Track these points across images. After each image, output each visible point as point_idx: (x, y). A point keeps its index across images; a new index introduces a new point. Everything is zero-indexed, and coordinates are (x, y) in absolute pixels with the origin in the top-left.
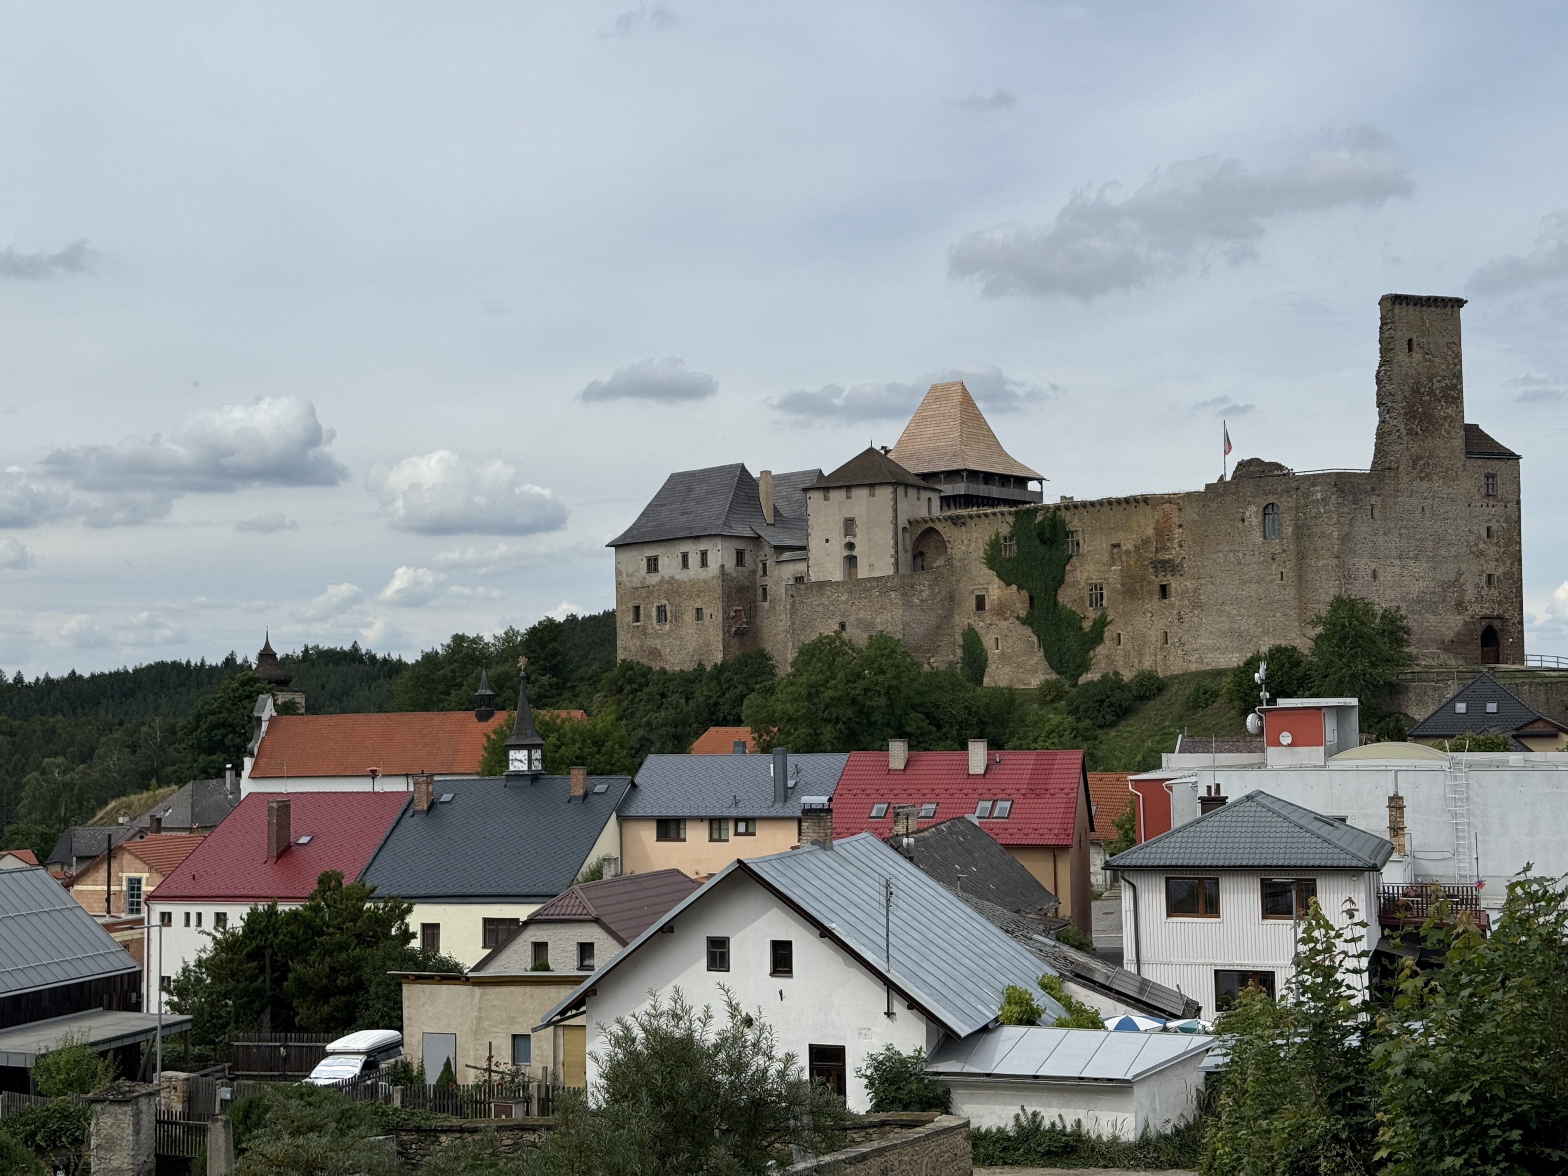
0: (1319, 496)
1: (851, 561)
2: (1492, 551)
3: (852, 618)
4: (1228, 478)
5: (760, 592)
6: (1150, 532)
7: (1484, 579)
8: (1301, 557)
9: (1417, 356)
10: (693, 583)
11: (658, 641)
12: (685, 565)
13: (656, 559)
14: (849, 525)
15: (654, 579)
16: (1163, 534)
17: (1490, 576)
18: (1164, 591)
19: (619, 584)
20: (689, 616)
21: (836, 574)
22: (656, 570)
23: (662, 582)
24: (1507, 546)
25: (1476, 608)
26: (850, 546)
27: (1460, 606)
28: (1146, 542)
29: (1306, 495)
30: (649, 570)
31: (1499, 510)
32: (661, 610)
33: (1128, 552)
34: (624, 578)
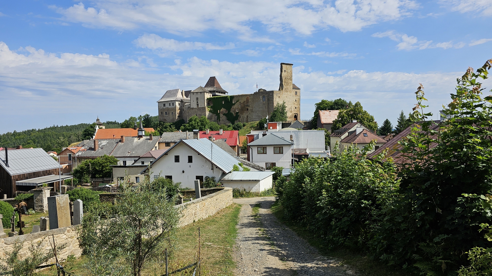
0: (271, 94)
1: (198, 105)
2: (296, 103)
3: (198, 114)
4: (257, 92)
5: (182, 110)
6: (245, 100)
7: (295, 108)
8: (268, 104)
9: (286, 73)
10: (171, 108)
11: (166, 118)
12: (170, 105)
13: (165, 104)
14: (197, 99)
15: (165, 107)
16: (247, 100)
17: (296, 107)
18: (247, 109)
19: (159, 108)
20: (171, 114)
21: (195, 106)
22: (165, 106)
23: (166, 108)
24: (298, 103)
25: (294, 112)
26: (198, 102)
27: (291, 112)
28: (245, 102)
29: (269, 94)
30: (164, 106)
31: (297, 97)
32: (166, 112)
33: (242, 103)
34: (160, 108)
